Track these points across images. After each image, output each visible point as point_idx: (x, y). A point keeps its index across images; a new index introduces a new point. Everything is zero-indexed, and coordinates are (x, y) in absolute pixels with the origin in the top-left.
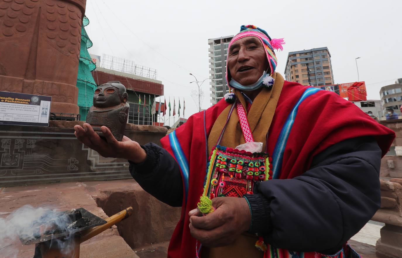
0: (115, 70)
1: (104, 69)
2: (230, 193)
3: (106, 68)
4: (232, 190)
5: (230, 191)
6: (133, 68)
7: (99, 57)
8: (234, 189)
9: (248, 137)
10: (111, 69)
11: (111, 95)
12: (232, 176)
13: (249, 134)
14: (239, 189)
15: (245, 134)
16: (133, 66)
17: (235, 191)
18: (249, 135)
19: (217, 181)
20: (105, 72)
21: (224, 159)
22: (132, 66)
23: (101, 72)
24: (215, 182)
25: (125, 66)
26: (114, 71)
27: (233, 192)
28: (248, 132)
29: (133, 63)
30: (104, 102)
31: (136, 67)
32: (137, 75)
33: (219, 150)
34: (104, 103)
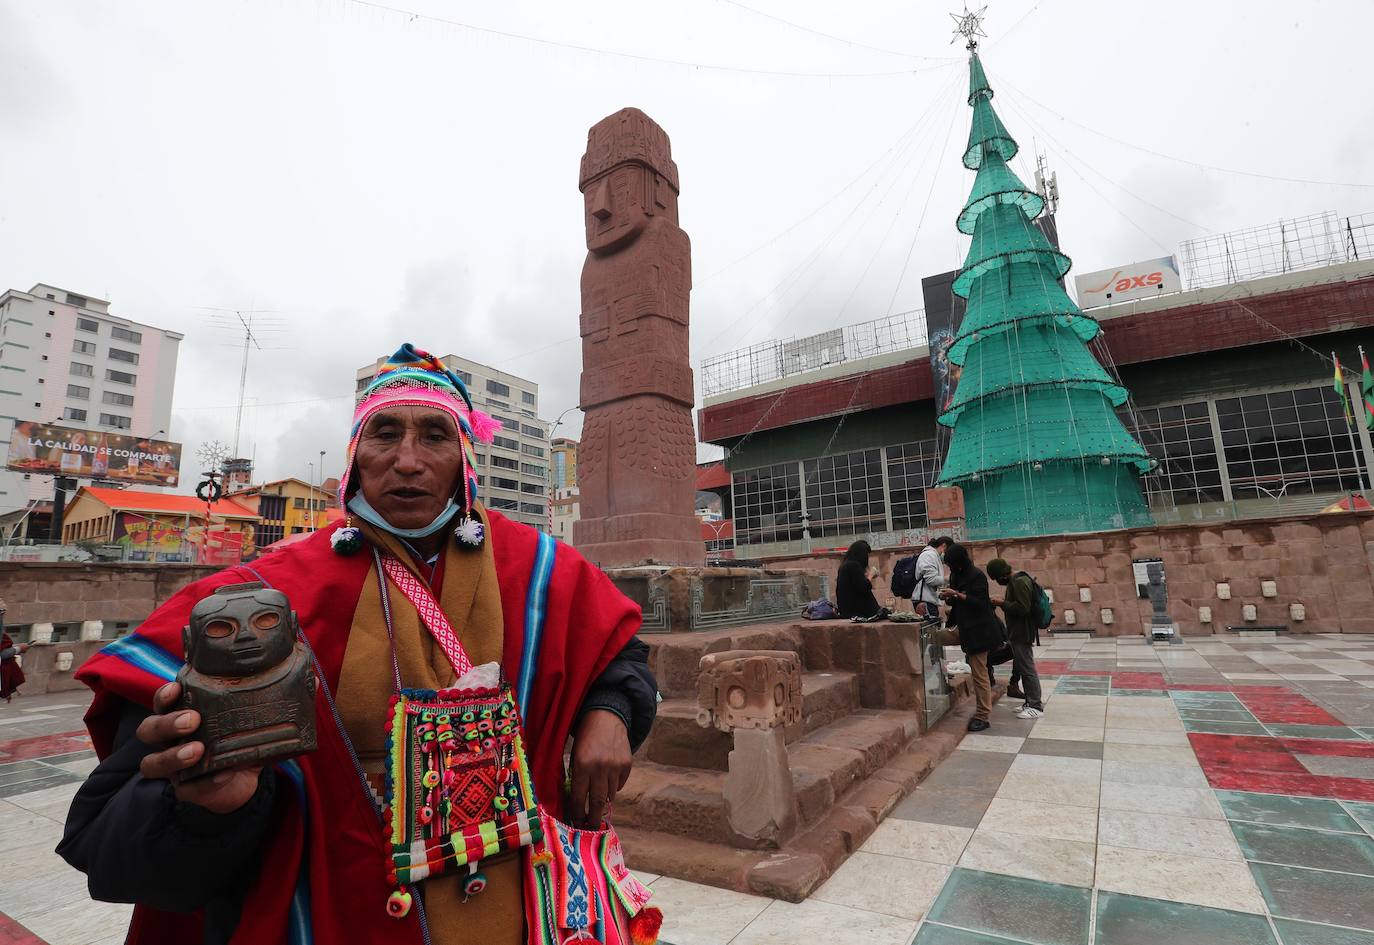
0: (1247, 278)
1: (1202, 290)
2: (470, 789)
3: (1205, 286)
4: (472, 781)
5: (469, 786)
6: (1337, 237)
7: (1170, 262)
8: (476, 776)
9: (454, 651)
10: (1232, 281)
11: (275, 633)
12: (477, 749)
13: (455, 643)
14: (486, 773)
15: (444, 642)
16: (1334, 227)
17: (479, 779)
18: (456, 645)
19: (436, 774)
20: (1208, 301)
21: (443, 719)
22: (1328, 234)
23: (1191, 306)
24: (433, 778)
25: (1291, 246)
26: (1247, 282)
27: (476, 783)
28: (452, 638)
29: (1330, 218)
30: (261, 658)
31: (1349, 229)
32: (1361, 258)
33: (412, 699)
34: (263, 661)
